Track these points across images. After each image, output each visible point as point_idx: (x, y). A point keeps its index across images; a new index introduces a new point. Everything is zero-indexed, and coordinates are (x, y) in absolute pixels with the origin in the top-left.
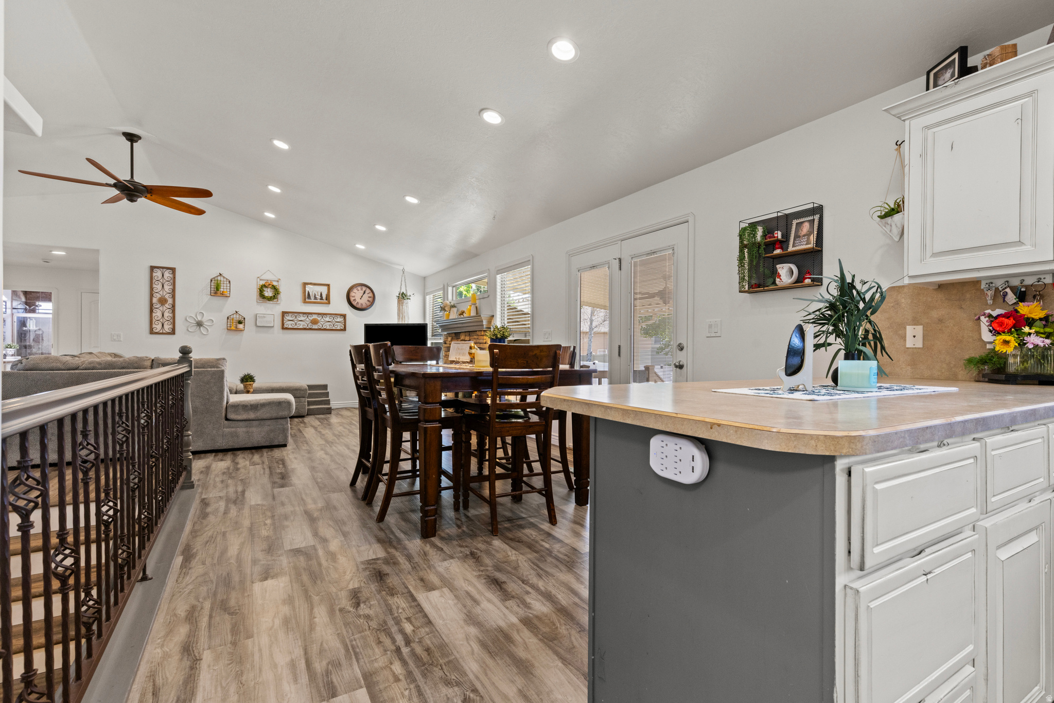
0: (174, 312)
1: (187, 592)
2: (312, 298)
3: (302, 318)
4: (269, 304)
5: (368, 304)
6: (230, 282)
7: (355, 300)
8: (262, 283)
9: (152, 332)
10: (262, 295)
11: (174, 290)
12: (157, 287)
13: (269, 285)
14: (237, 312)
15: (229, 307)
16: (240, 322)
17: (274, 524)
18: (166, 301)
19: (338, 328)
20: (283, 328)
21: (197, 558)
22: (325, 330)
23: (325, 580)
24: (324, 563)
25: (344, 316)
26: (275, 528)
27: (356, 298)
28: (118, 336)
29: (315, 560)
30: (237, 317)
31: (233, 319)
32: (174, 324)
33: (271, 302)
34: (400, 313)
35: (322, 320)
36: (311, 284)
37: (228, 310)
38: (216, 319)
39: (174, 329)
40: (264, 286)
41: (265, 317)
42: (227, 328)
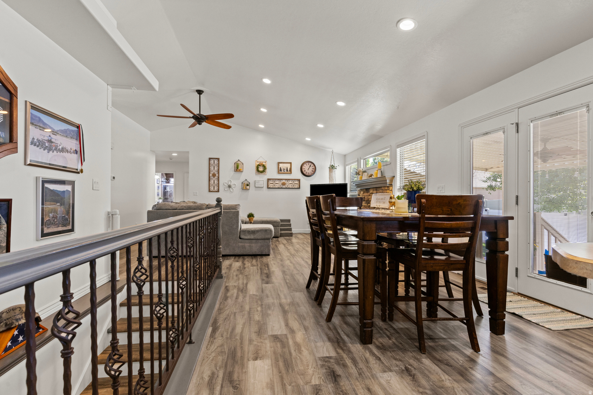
0: (218, 181)
1: (211, 358)
2: (282, 170)
3: (277, 182)
4: (262, 175)
5: (312, 172)
6: (243, 164)
7: (305, 171)
8: (258, 163)
9: (210, 191)
10: (258, 171)
11: (219, 169)
12: (212, 168)
13: (261, 164)
14: (246, 180)
15: (243, 177)
16: (248, 185)
17: (262, 311)
18: (215, 175)
19: (296, 187)
20: (268, 188)
21: (219, 330)
22: (289, 188)
23: (294, 369)
24: (294, 353)
25: (299, 180)
26: (263, 314)
27: (305, 169)
28: (196, 193)
29: (287, 348)
30: (246, 183)
31: (244, 183)
32: (219, 187)
34: (331, 177)
35: (288, 183)
36: (281, 163)
37: (242, 179)
38: (237, 184)
39: (218, 189)
40: (259, 165)
41: (259, 182)
42: (241, 188)
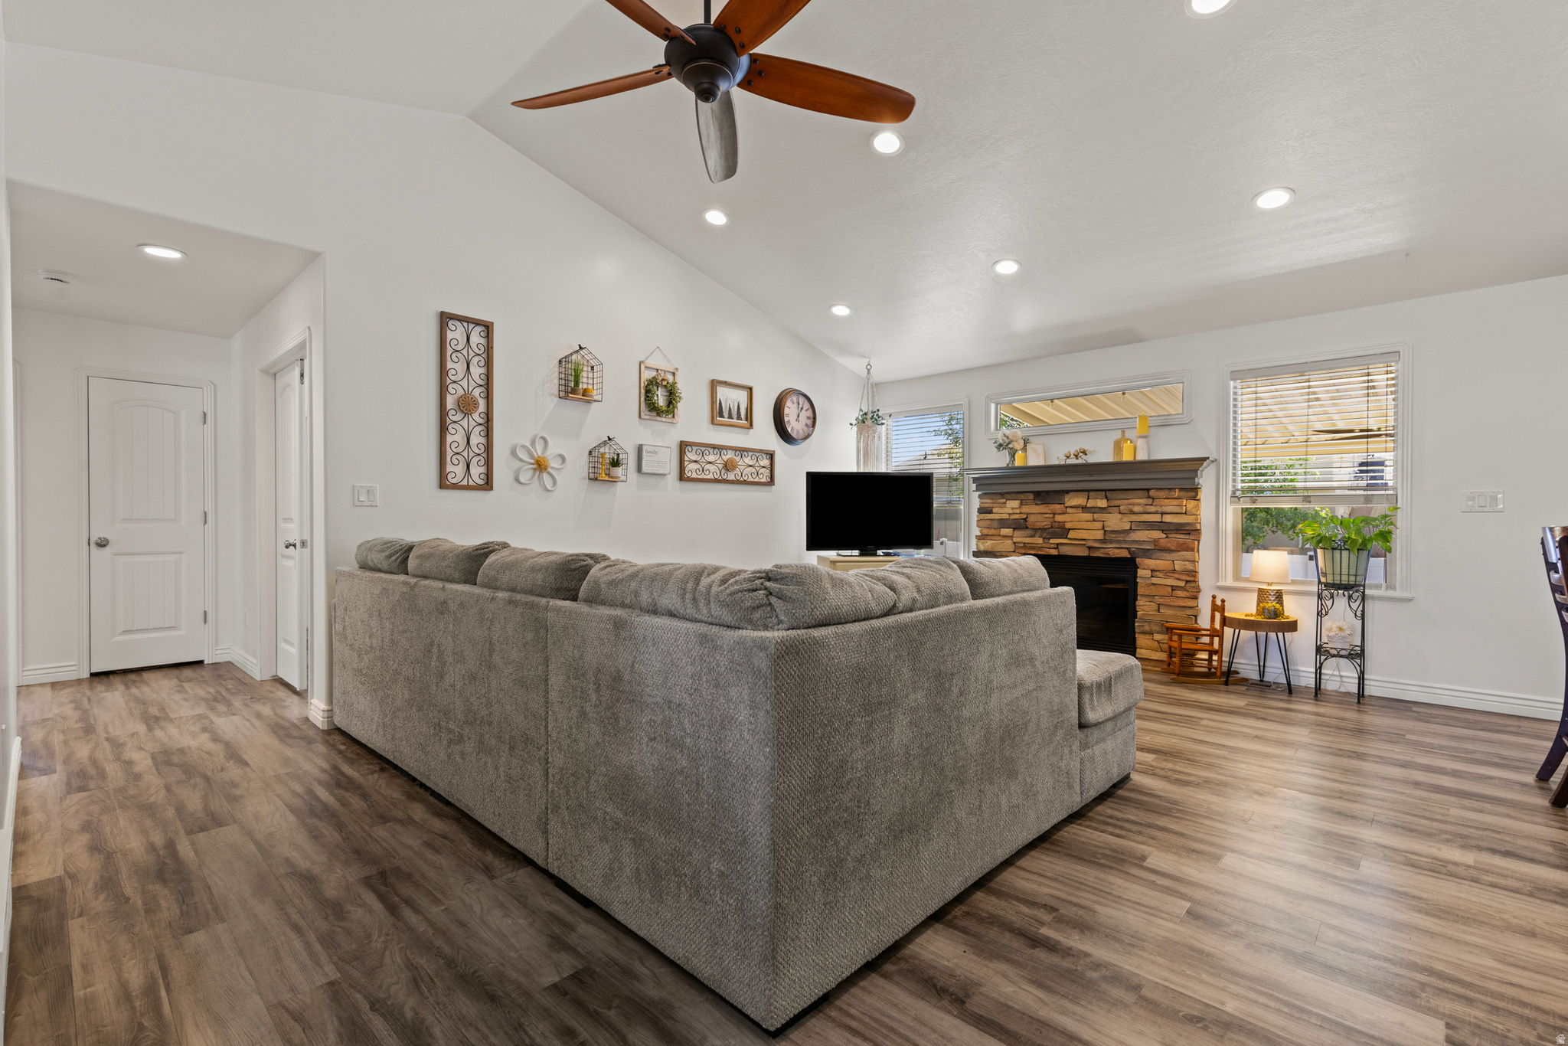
0: (489, 433)
2: (726, 413)
3: (712, 458)
4: (660, 424)
5: (806, 430)
7: (788, 422)
8: (648, 375)
9: (443, 483)
10: (648, 403)
11: (489, 379)
12: (456, 367)
13: (661, 380)
14: (605, 439)
15: (593, 426)
16: (615, 463)
18: (474, 405)
19: (764, 480)
20: (682, 477)
22: (746, 483)
25: (771, 456)
27: (790, 418)
28: (370, 492)
30: (608, 452)
31: (603, 455)
32: (489, 463)
33: (665, 419)
34: (865, 453)
35: (741, 462)
36: (725, 384)
37: (591, 437)
38: (572, 452)
39: (489, 477)
40: (652, 383)
41: (655, 452)
42: (592, 476)
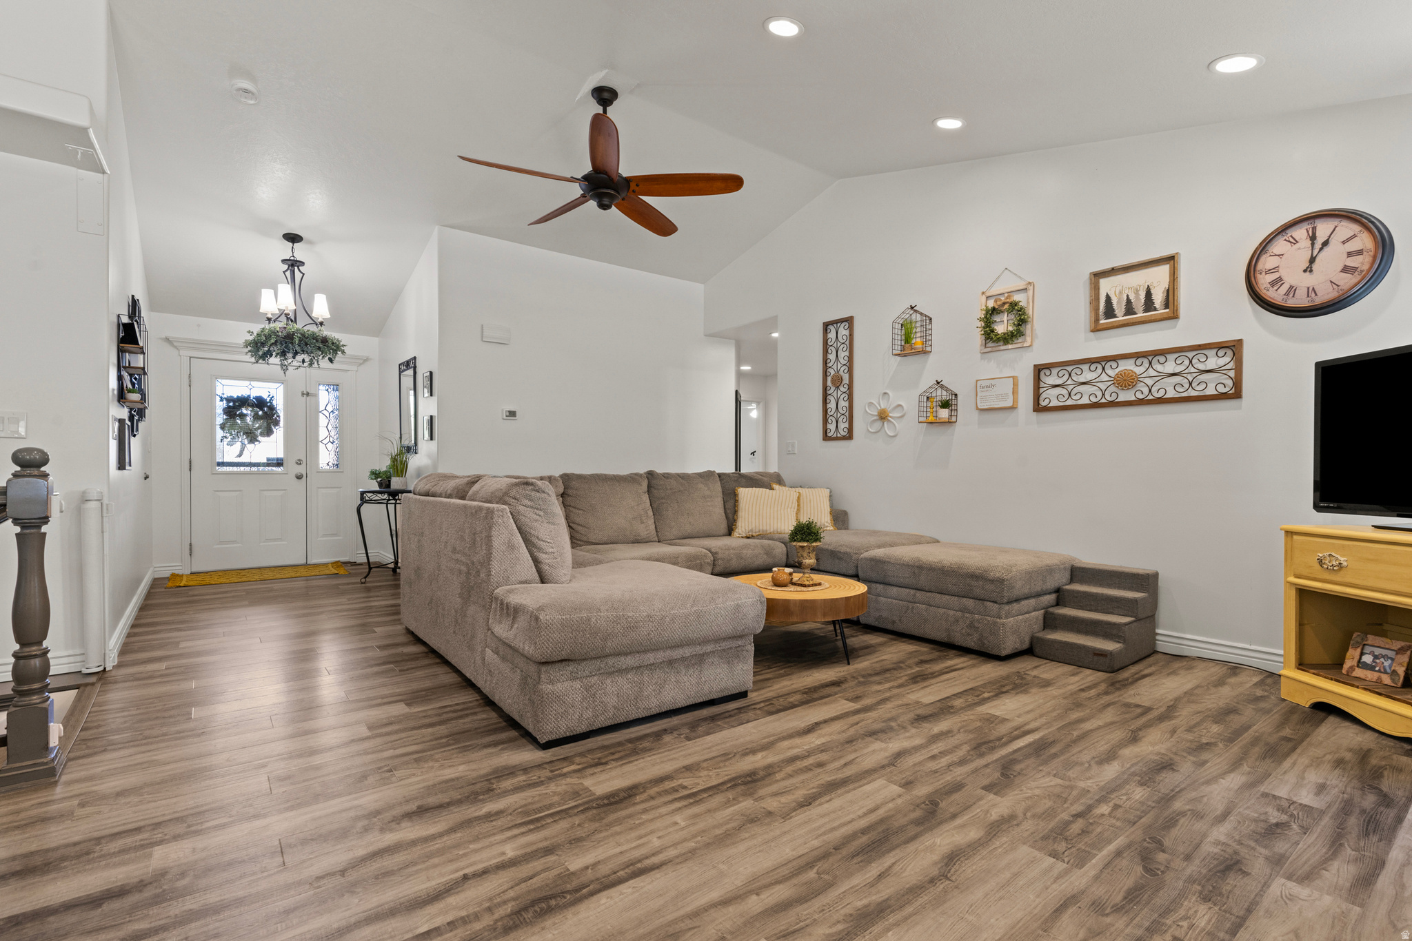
0: (850, 398)
2: (1119, 310)
3: (1088, 376)
4: (1008, 353)
5: (1353, 283)
6: (931, 319)
7: (1278, 282)
8: (991, 304)
10: (989, 334)
11: (851, 358)
12: (831, 357)
13: (1004, 304)
14: (938, 383)
15: (930, 371)
16: (945, 405)
18: (842, 379)
19: (1211, 391)
20: (1038, 408)
22: (1160, 400)
25: (1234, 348)
27: (1283, 273)
28: (793, 446)
30: (941, 395)
31: (934, 399)
32: (851, 420)
33: (1010, 346)
36: (1113, 272)
37: (927, 382)
38: (908, 401)
39: (850, 429)
40: (994, 311)
41: (992, 386)
42: (922, 419)
